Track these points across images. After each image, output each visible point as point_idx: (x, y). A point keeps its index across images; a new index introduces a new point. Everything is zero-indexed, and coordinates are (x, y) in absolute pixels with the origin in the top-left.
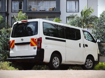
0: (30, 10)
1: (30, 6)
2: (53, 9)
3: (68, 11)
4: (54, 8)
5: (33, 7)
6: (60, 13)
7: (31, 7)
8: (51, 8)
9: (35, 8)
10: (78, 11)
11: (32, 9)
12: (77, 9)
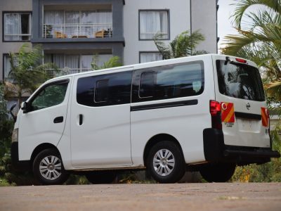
0: (50, 36)
1: (50, 26)
2: (106, 33)
3: (142, 37)
4: (107, 30)
5: (56, 29)
6: (123, 43)
7: (50, 28)
8: (101, 30)
9: (61, 31)
10: (167, 37)
11: (53, 33)
12: (165, 32)
